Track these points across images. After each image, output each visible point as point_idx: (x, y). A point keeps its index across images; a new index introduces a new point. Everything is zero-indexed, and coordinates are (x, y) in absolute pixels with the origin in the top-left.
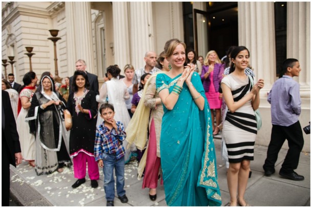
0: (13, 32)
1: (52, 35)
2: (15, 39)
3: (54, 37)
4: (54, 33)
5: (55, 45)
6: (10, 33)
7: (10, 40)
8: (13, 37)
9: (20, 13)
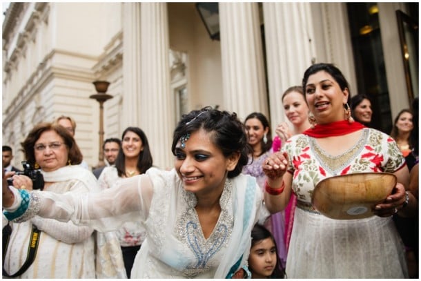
0: (42, 103)
1: (98, 90)
2: (44, 113)
3: (101, 94)
4: (102, 86)
5: (102, 107)
6: (38, 106)
7: (37, 116)
8: (42, 111)
9: (55, 75)
